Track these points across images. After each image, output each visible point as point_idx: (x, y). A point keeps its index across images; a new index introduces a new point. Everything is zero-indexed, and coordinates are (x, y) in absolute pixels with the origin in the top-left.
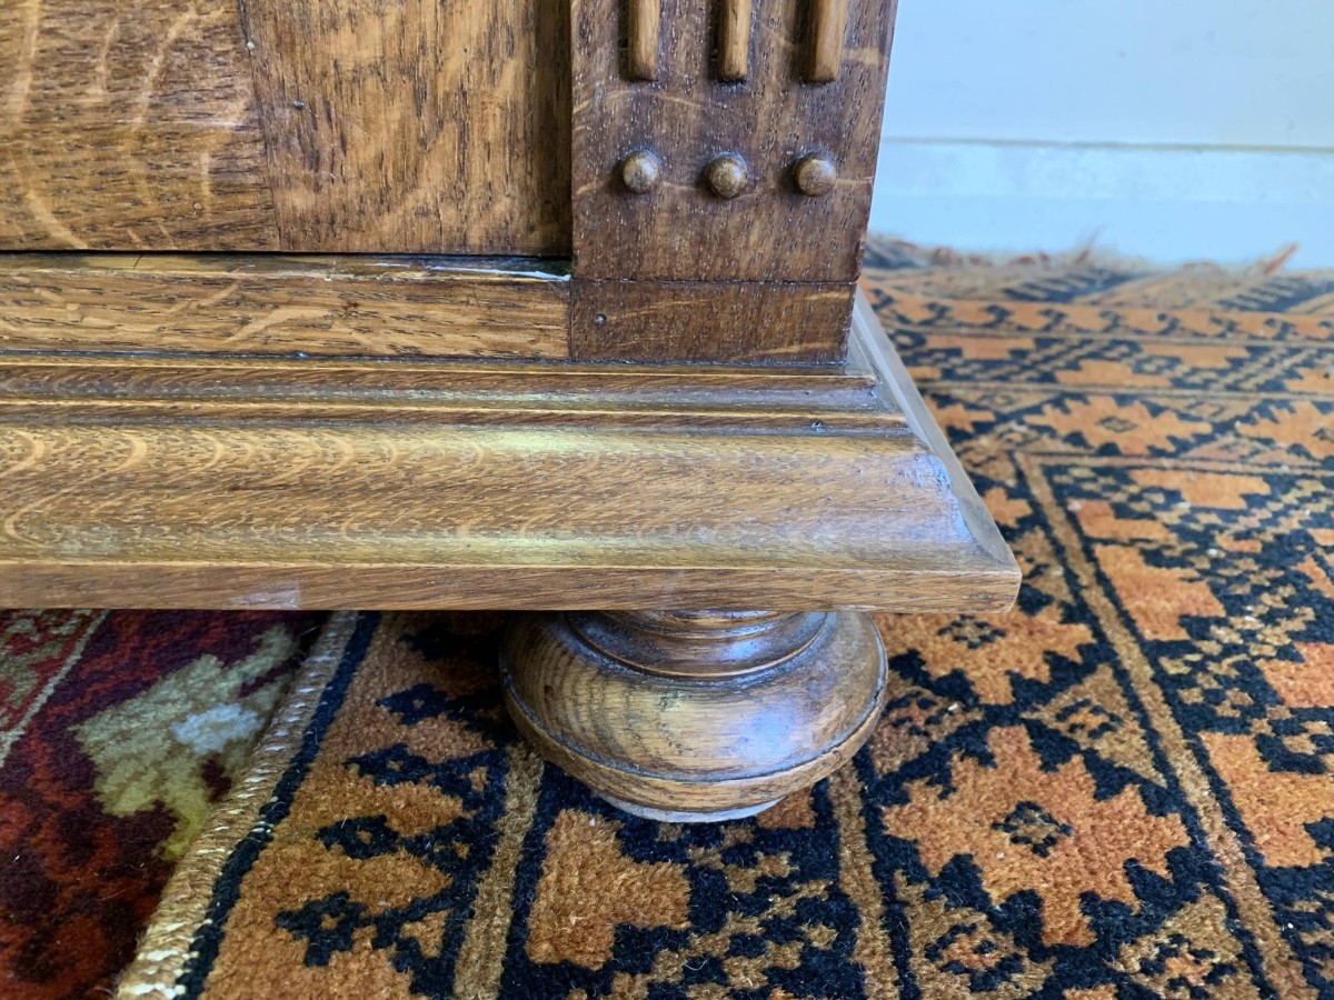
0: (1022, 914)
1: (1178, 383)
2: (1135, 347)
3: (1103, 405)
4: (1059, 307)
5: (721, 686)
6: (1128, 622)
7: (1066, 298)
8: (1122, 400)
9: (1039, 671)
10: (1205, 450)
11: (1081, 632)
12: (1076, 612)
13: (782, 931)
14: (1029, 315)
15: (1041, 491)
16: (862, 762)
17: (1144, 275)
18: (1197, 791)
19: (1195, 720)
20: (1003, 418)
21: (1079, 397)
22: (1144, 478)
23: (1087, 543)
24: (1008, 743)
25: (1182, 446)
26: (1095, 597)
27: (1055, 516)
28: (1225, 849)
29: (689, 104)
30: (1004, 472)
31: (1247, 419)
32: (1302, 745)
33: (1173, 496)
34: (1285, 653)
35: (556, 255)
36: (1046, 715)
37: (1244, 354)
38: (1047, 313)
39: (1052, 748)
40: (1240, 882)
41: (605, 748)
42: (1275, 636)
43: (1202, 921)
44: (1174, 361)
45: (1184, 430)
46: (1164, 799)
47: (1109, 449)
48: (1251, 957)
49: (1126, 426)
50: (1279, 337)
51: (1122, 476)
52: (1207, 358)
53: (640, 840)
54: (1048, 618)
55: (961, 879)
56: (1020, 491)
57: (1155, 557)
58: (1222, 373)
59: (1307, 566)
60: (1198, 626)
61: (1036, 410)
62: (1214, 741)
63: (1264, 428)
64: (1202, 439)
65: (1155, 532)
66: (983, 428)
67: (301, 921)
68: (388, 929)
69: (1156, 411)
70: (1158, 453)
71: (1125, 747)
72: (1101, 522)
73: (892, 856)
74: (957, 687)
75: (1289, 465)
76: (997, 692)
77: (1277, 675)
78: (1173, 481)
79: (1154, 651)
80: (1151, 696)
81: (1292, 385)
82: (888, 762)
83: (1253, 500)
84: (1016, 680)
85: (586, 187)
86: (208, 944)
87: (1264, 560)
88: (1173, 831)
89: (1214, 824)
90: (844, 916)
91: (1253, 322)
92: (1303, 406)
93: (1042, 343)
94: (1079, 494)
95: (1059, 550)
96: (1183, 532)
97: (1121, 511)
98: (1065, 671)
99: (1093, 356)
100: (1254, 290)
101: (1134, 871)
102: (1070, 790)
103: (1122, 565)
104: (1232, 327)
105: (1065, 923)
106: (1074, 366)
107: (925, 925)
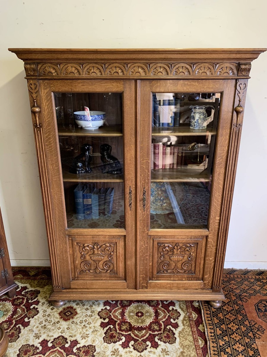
0: (227, 311)
1: (237, 283)
2: (235, 279)
3: (232, 285)
4: (230, 275)
5: (216, 303)
6: (232, 299)
7: (230, 274)
8: (234, 284)
9: (228, 302)
10: (237, 288)
11: (230, 300)
12: (230, 299)
13: (220, 311)
14: (228, 276)
15: (229, 291)
16: (221, 306)
17: (237, 270)
18: (234, 307)
19: (234, 304)
20: (227, 286)
21: (231, 284)
22: (234, 291)
23: (231, 295)
24: (227, 305)
25: (236, 288)
26: (231, 298)
27: (229, 293)
28: (234, 309)
29: (216, 286)
30: (227, 290)
31: (240, 286)
32: (238, 305)
33: (235, 292)
34: (239, 301)
35: (212, 289)
36: (228, 304)
37: (241, 280)
38: (229, 276)
39: (228, 305)
40: (235, 310)
41: (213, 305)
42: (238, 300)
43: (233, 311)
44: (237, 280)
45: (237, 287)
46: (232, 307)
47: (232, 288)
48: (235, 312)
49: (234, 287)
50: (244, 278)
51: (233, 290)
52: (239, 280)
53: (214, 308)
54: (229, 299)
55: (225, 310)
56: (227, 292)
57: (234, 296)
58: (240, 282)
59: (241, 296)
60: (235, 300)
61: (228, 285)
62: (235, 305)
63: (241, 287)
64: (238, 288)
65: (234, 294)
66: (226, 287)
67: (206, 310)
68: (208, 310)
69: (235, 285)
70: (235, 289)
71: (231, 305)
72: (231, 294)
73: (223, 309)
74: (225, 302)
75: (242, 289)
76: (226, 303)
77: (238, 302)
78: (236, 291)
79: (233, 301)
80: (233, 303)
81: (244, 283)
82: (222, 306)
83: (239, 292)
84: (227, 302)
85: (213, 288)
86: (203, 311)
87: (239, 296)
88: (233, 308)
89: (234, 308)
90: (222, 311)
91: (243, 276)
92: (244, 285)
93: (229, 279)
94: (230, 292)
95: (229, 295)
96: (235, 294)
97: (233, 293)
98: (229, 302)
99: (232, 280)
100: (244, 272)
101: (231, 310)
102: (229, 307)
103: (232, 296)
104: (241, 277)
105: (229, 311)
106: (231, 281)
107: (224, 311)
